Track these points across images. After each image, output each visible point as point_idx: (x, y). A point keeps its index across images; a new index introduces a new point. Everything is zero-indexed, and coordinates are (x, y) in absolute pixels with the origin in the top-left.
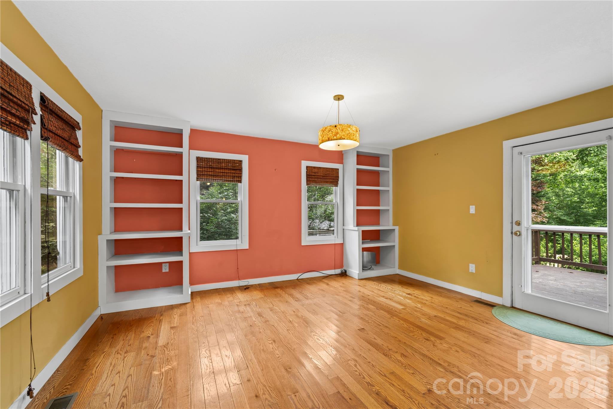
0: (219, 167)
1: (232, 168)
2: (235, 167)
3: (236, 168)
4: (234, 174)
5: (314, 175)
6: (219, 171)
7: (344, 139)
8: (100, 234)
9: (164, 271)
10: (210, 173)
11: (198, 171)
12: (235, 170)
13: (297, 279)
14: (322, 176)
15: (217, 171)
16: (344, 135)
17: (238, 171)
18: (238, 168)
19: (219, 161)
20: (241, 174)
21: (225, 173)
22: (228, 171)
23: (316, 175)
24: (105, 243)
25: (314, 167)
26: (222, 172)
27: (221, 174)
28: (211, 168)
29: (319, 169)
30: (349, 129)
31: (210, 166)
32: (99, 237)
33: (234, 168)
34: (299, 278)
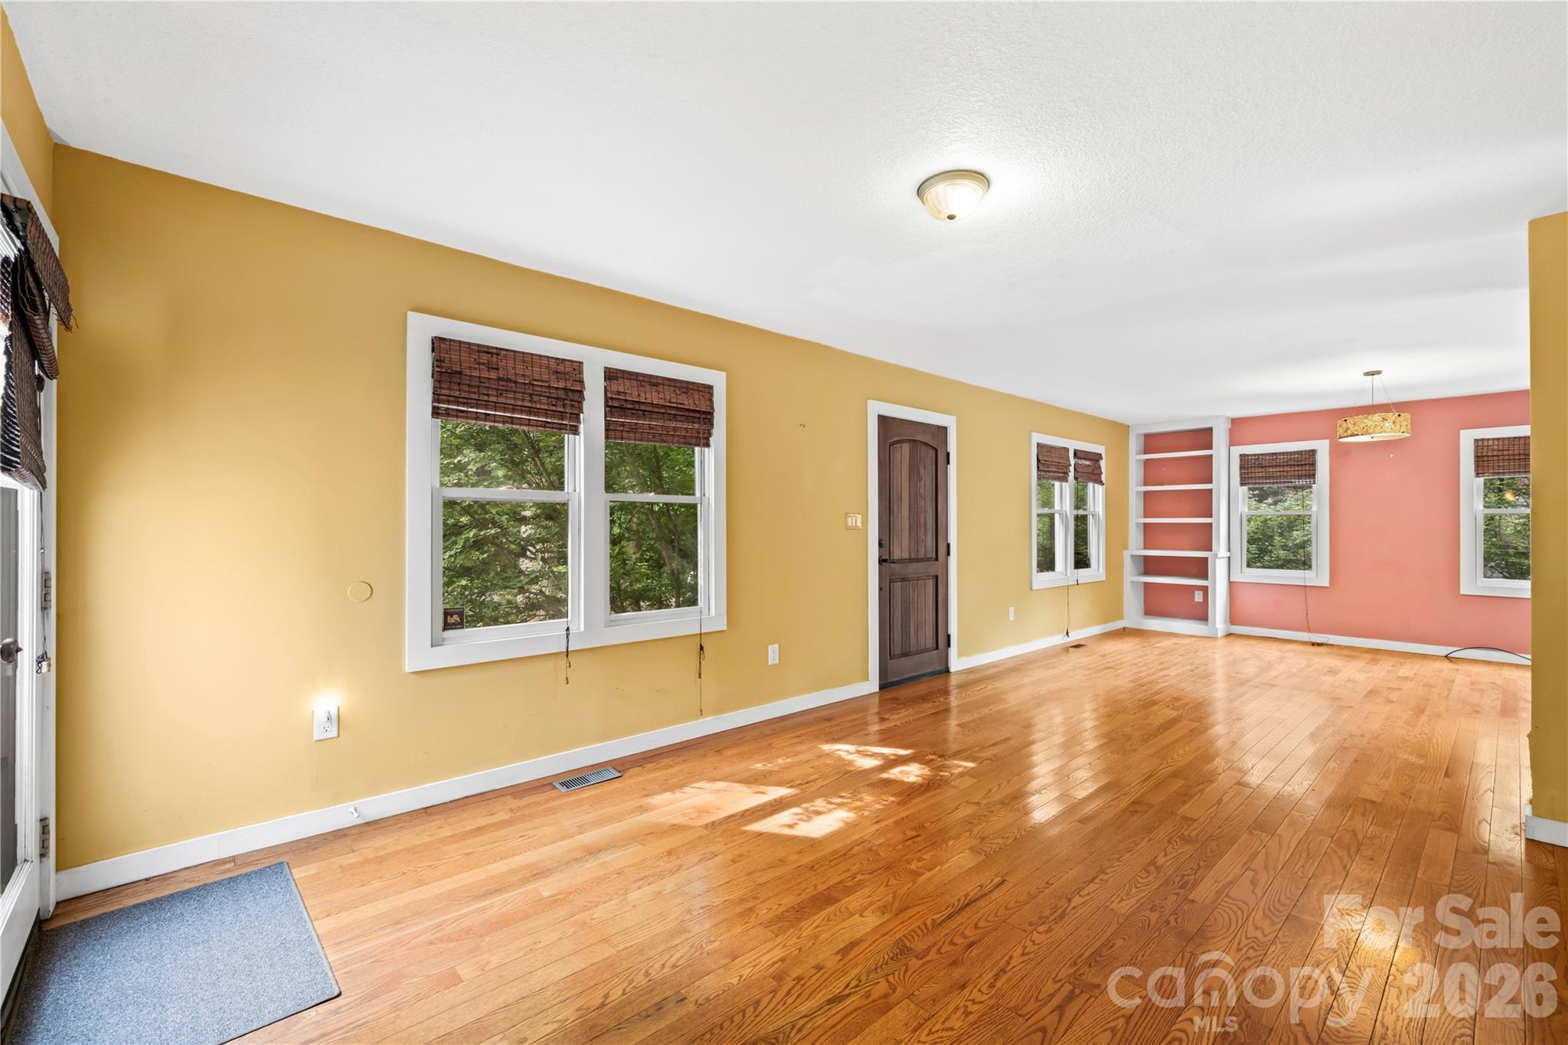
0: (1274, 464)
1: (1296, 463)
2: (1301, 461)
3: (1303, 463)
4: (1300, 472)
5: (1493, 456)
6: (1274, 470)
7: (1358, 435)
8: (1127, 549)
9: (1196, 600)
10: (1260, 475)
11: (1241, 474)
12: (1301, 465)
13: (1446, 656)
15: (1271, 470)
16: (1357, 430)
17: (1307, 466)
18: (1307, 462)
19: (1275, 455)
20: (1314, 470)
21: (1283, 471)
22: (1289, 469)
24: (1129, 558)
26: (1280, 471)
27: (1278, 474)
28: (1262, 467)
30: (1366, 421)
31: (1259, 464)
32: (1125, 552)
33: (1299, 463)
34: (1450, 656)
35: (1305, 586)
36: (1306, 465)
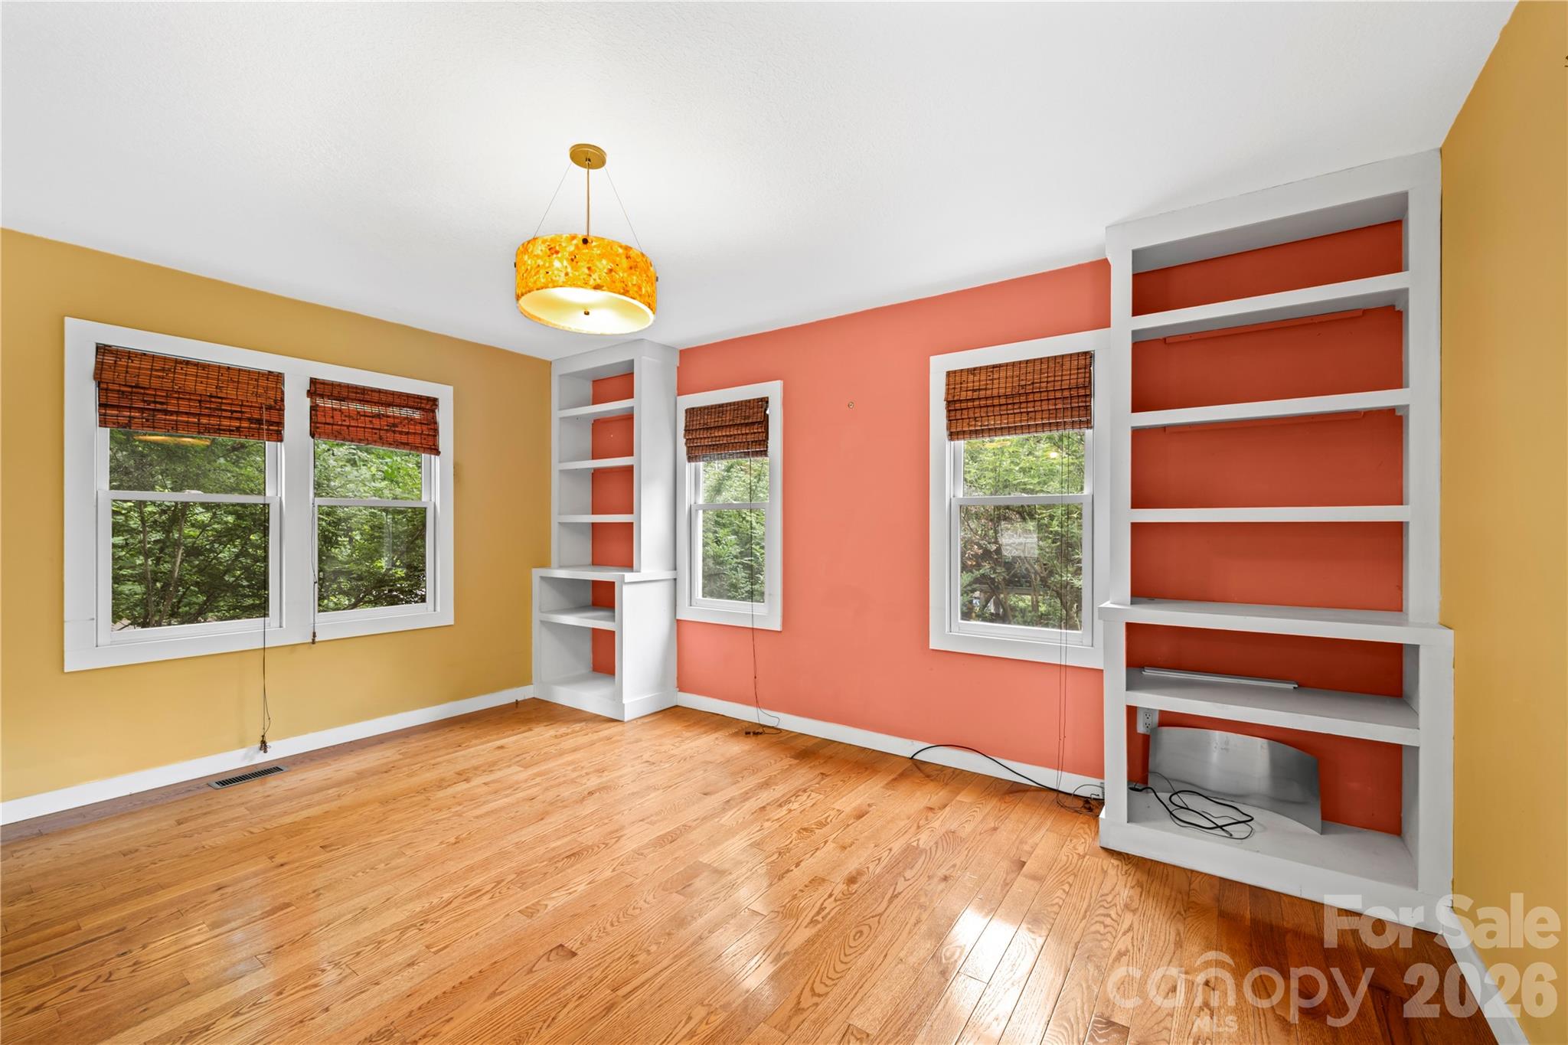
0: (719, 424)
1: (743, 422)
2: (749, 417)
4: (749, 438)
5: (973, 400)
6: (719, 434)
10: (707, 442)
11: (687, 440)
12: (751, 426)
13: (912, 758)
14: (1006, 396)
17: (758, 426)
18: (754, 420)
19: (720, 409)
20: (766, 434)
21: (728, 436)
22: (735, 433)
23: (979, 399)
24: (539, 581)
25: (973, 371)
28: (707, 429)
29: (992, 372)
33: (748, 421)
35: (753, 629)
36: (753, 423)
